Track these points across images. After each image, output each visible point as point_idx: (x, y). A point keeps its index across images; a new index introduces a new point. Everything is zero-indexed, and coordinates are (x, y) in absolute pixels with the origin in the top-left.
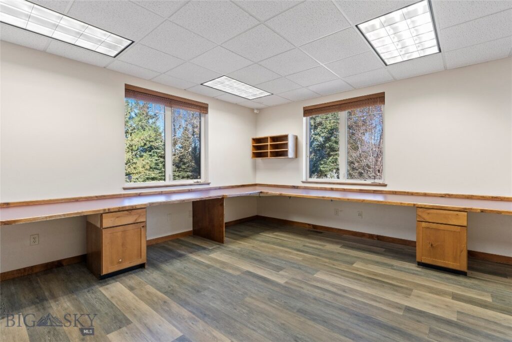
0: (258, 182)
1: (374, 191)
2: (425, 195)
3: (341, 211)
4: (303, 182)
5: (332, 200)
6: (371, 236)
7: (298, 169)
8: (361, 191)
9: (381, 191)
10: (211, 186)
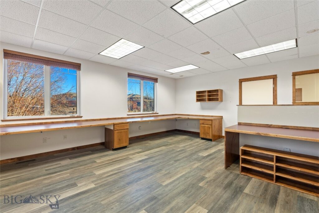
1: (75, 121)
2: (101, 120)
5: (42, 132)
6: (73, 149)
8: (66, 122)
9: (79, 120)
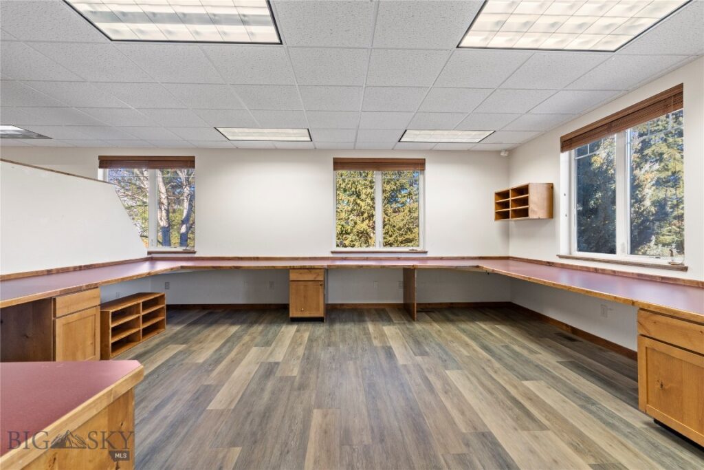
0: (511, 254)
1: (663, 278)
3: (610, 309)
4: (561, 257)
7: (554, 236)
8: (640, 278)
9: (674, 279)
10: (429, 255)
